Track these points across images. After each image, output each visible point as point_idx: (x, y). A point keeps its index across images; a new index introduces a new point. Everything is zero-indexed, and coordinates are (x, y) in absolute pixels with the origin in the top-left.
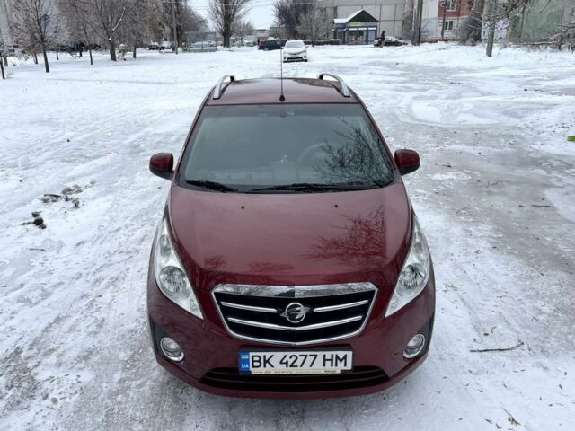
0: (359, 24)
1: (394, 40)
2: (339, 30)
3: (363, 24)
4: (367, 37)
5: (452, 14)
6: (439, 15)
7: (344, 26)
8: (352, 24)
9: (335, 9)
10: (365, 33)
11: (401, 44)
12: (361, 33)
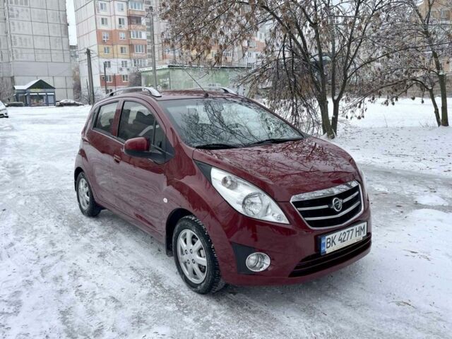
0: (39, 90)
1: (72, 102)
2: (20, 95)
3: (42, 90)
4: (47, 100)
5: (111, 85)
6: (102, 85)
7: (24, 91)
8: (32, 90)
9: (12, 78)
10: (45, 97)
11: (78, 105)
12: (41, 97)
